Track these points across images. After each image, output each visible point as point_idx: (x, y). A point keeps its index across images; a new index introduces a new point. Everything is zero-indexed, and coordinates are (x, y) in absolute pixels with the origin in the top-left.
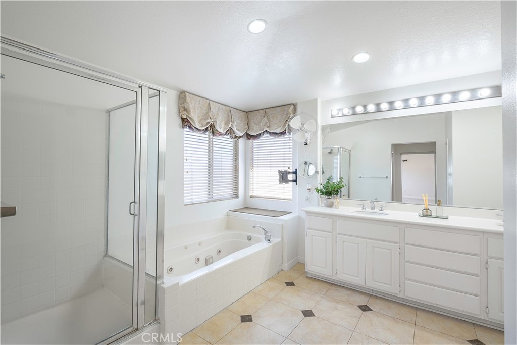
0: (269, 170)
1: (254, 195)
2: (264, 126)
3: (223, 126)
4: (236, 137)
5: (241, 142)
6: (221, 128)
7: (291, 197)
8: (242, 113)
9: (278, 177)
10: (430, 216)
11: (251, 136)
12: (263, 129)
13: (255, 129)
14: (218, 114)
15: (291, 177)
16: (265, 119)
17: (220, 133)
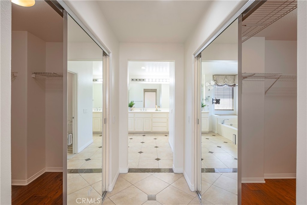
10: (157, 111)
15: (215, 101)
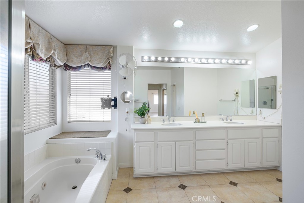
0: (89, 98)
1: (72, 120)
2: (85, 60)
3: (44, 51)
4: (55, 65)
5: (58, 72)
6: (42, 53)
7: (110, 119)
8: (61, 44)
9: (100, 103)
11: (70, 68)
12: (85, 62)
13: (75, 61)
14: (38, 37)
16: (87, 53)
17: (41, 58)
